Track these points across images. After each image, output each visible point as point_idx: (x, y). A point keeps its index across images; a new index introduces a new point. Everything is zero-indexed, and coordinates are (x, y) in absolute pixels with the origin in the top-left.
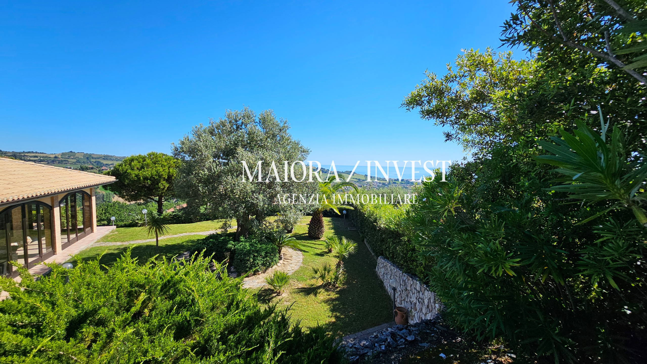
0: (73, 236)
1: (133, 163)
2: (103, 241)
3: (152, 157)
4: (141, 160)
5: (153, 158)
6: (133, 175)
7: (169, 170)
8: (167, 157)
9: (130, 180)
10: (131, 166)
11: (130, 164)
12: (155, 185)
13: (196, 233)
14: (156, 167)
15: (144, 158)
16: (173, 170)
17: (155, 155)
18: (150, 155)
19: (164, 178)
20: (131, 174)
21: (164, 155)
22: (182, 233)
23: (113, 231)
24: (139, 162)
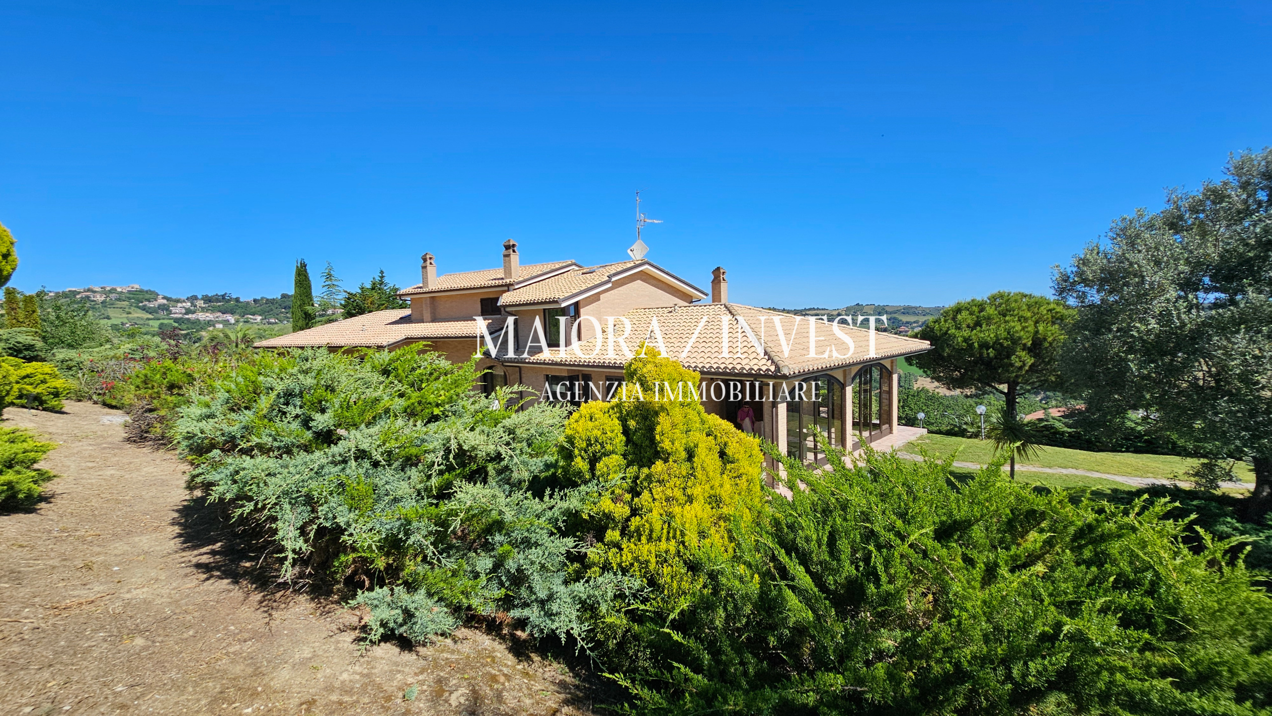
0: (866, 434)
1: (959, 316)
2: (907, 451)
3: (998, 301)
4: (976, 309)
5: (1000, 305)
6: (960, 339)
7: (1036, 327)
8: (1033, 300)
9: (954, 348)
10: (955, 321)
11: (954, 319)
12: (1002, 359)
13: (1104, 476)
14: (1006, 322)
15: (981, 305)
16: (1046, 328)
17: (1005, 298)
18: (993, 298)
19: (1025, 345)
20: (955, 337)
21: (1026, 296)
22: (1065, 468)
23: (921, 438)
24: (971, 314)
